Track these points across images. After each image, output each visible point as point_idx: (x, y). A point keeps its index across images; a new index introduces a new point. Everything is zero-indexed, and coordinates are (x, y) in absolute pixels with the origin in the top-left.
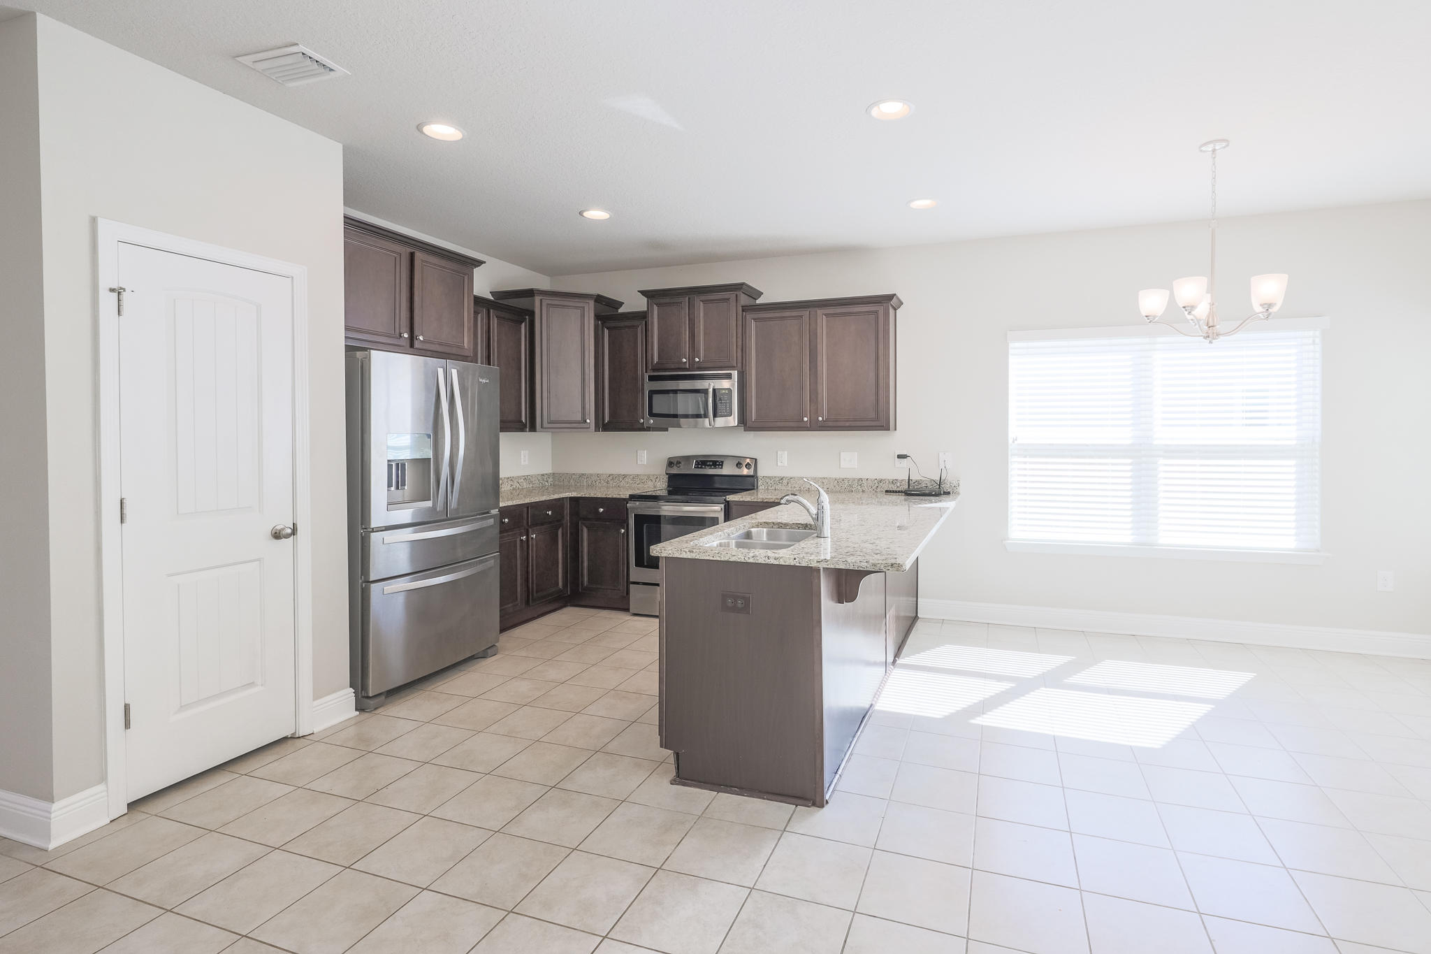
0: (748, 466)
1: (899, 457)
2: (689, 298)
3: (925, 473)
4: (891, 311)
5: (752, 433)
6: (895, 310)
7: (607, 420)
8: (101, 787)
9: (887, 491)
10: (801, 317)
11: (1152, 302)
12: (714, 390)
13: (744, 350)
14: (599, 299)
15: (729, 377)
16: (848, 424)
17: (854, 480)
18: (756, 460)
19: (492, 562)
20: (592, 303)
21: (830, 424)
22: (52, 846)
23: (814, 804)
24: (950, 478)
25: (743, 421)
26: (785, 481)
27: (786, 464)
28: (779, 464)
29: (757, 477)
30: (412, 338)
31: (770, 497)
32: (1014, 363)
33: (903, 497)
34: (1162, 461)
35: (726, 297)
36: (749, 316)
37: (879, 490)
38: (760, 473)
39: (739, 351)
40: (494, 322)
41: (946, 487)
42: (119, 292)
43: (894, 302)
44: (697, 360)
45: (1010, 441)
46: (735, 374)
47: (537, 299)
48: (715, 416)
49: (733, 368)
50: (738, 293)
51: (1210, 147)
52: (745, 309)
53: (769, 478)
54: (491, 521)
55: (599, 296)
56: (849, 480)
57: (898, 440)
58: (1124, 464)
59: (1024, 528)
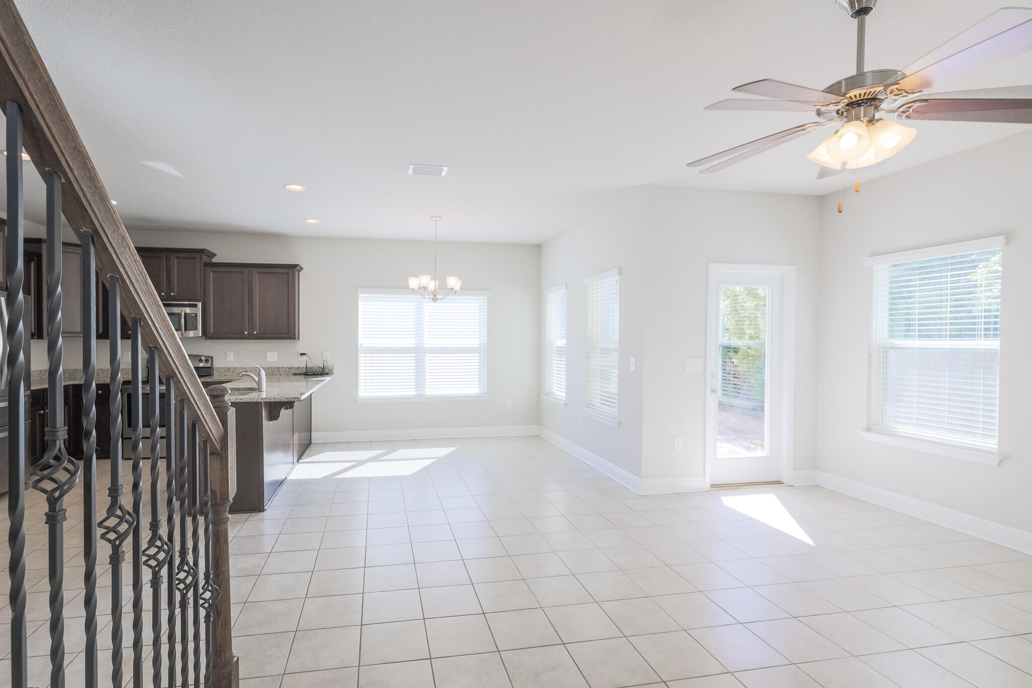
0: (207, 361)
1: (301, 354)
2: (166, 255)
3: (315, 362)
4: (296, 272)
5: (209, 341)
6: (299, 272)
7: (101, 331)
9: (294, 374)
10: (243, 272)
11: (413, 283)
12: (185, 314)
13: (205, 290)
15: (195, 306)
16: (271, 336)
17: (275, 368)
18: (212, 357)
21: (261, 336)
23: (259, 511)
24: (329, 364)
25: (206, 335)
26: (232, 370)
27: (232, 360)
28: (228, 360)
29: (213, 368)
31: (222, 378)
32: (361, 305)
33: (302, 377)
34: (428, 355)
35: (193, 256)
36: (209, 269)
37: (289, 373)
38: (216, 365)
39: (202, 290)
41: (326, 371)
43: (298, 268)
44: (173, 294)
45: (359, 346)
46: (200, 305)
47: (44, 246)
48: (186, 330)
49: (198, 301)
50: (201, 254)
51: (434, 219)
52: (206, 264)
53: (221, 368)
56: (272, 368)
57: (300, 345)
58: (411, 357)
59: (366, 390)
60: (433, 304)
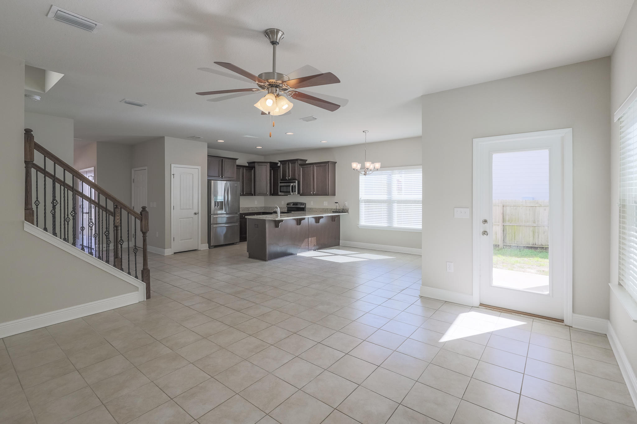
0: (304, 205)
1: (335, 203)
2: (288, 163)
3: (341, 207)
4: (330, 165)
5: (302, 196)
6: (335, 165)
7: (272, 193)
8: (170, 249)
9: (333, 212)
10: (311, 167)
12: (292, 186)
14: (270, 163)
15: (295, 182)
16: (320, 194)
18: (305, 203)
19: (238, 224)
20: (269, 164)
21: (317, 194)
22: (165, 255)
25: (299, 193)
26: (311, 209)
27: (312, 205)
28: (310, 204)
29: (306, 208)
30: (222, 177)
32: (361, 178)
34: (394, 204)
36: (300, 166)
37: (331, 211)
38: (306, 206)
39: (298, 175)
40: (245, 171)
41: (347, 210)
42: (173, 175)
43: (330, 163)
44: (289, 178)
45: (360, 198)
47: (256, 164)
48: (293, 192)
49: (296, 180)
50: (297, 161)
51: (365, 132)
53: (308, 208)
54: (238, 215)
55: (271, 162)
56: (325, 209)
57: (336, 198)
58: (385, 205)
59: (364, 221)
60: (364, 176)
